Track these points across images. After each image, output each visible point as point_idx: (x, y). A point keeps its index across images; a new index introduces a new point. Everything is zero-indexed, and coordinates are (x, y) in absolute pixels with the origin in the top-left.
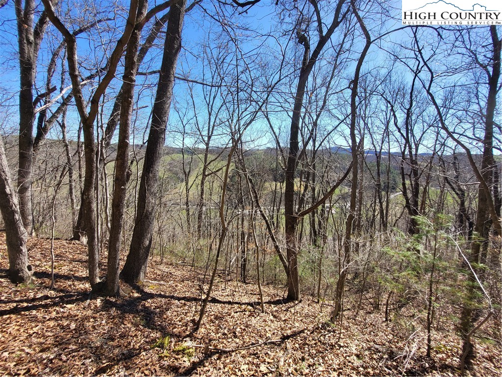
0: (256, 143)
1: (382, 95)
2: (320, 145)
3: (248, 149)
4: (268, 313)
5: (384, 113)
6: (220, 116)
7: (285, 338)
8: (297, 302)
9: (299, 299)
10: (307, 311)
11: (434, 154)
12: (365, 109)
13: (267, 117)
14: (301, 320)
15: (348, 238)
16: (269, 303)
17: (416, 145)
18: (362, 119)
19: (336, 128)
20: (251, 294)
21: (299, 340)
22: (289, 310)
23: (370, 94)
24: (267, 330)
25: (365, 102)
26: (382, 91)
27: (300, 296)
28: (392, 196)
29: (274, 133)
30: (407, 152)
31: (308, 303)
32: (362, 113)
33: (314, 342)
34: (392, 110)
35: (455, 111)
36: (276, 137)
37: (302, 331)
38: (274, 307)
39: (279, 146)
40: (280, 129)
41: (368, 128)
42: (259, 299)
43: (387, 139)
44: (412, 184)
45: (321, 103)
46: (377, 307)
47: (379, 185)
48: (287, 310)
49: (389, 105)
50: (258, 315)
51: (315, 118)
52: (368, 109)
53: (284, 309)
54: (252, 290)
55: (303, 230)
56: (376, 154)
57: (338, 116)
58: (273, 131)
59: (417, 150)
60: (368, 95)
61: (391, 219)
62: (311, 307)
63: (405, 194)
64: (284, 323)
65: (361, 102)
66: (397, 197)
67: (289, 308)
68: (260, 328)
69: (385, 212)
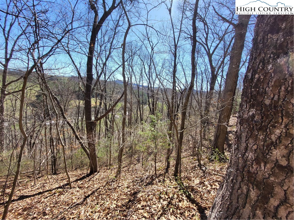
0: (61, 71)
1: (139, 56)
2: (109, 77)
3: (54, 75)
4: (75, 188)
5: (140, 65)
6: (19, 43)
7: (86, 198)
8: (96, 173)
9: (98, 171)
10: (103, 176)
11: (159, 88)
12: (132, 62)
13: (69, 53)
14: (99, 183)
15: (123, 129)
16: (77, 181)
17: (153, 83)
18: (131, 66)
19: (117, 69)
20: (61, 180)
21: (96, 194)
22: (91, 180)
23: (134, 54)
24: (73, 198)
25: (132, 58)
26: (139, 54)
27: (98, 169)
28: (145, 107)
29: (76, 66)
30: (150, 86)
31: (103, 171)
32: (130, 63)
33: (105, 191)
34: (143, 64)
35: (166, 70)
36: (77, 69)
37: (99, 188)
38: (80, 182)
39: (80, 75)
40: (80, 64)
41: (133, 72)
42: (68, 181)
43: (142, 79)
44: (152, 101)
45: (108, 53)
46: (138, 161)
47: (139, 101)
48: (90, 180)
49: (142, 62)
50: (67, 192)
51: (104, 61)
52: (133, 62)
53: (87, 180)
54: (62, 177)
55: (101, 129)
56: (137, 86)
57: (118, 62)
58: (75, 64)
59: (154, 85)
60: (133, 54)
61: (145, 118)
62: (105, 173)
63: (149, 105)
64: (87, 189)
65: (129, 57)
66: (146, 107)
67: (91, 178)
68: (68, 200)
69: (142, 115)
